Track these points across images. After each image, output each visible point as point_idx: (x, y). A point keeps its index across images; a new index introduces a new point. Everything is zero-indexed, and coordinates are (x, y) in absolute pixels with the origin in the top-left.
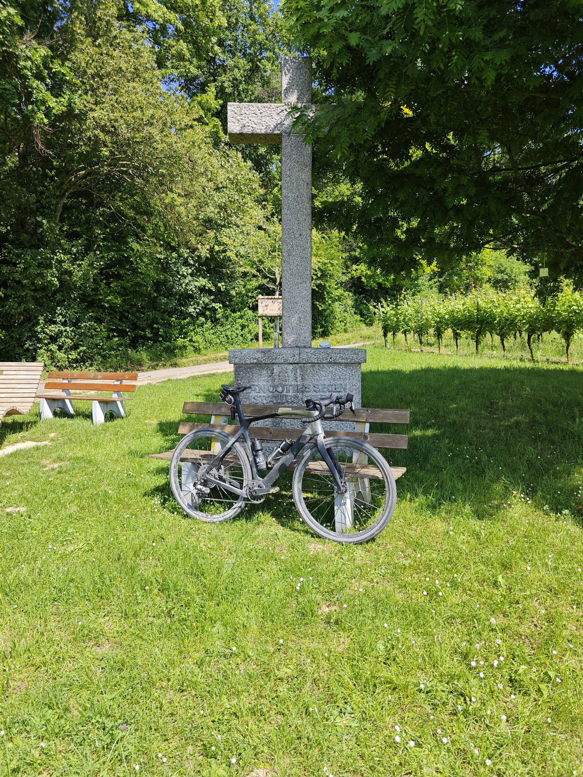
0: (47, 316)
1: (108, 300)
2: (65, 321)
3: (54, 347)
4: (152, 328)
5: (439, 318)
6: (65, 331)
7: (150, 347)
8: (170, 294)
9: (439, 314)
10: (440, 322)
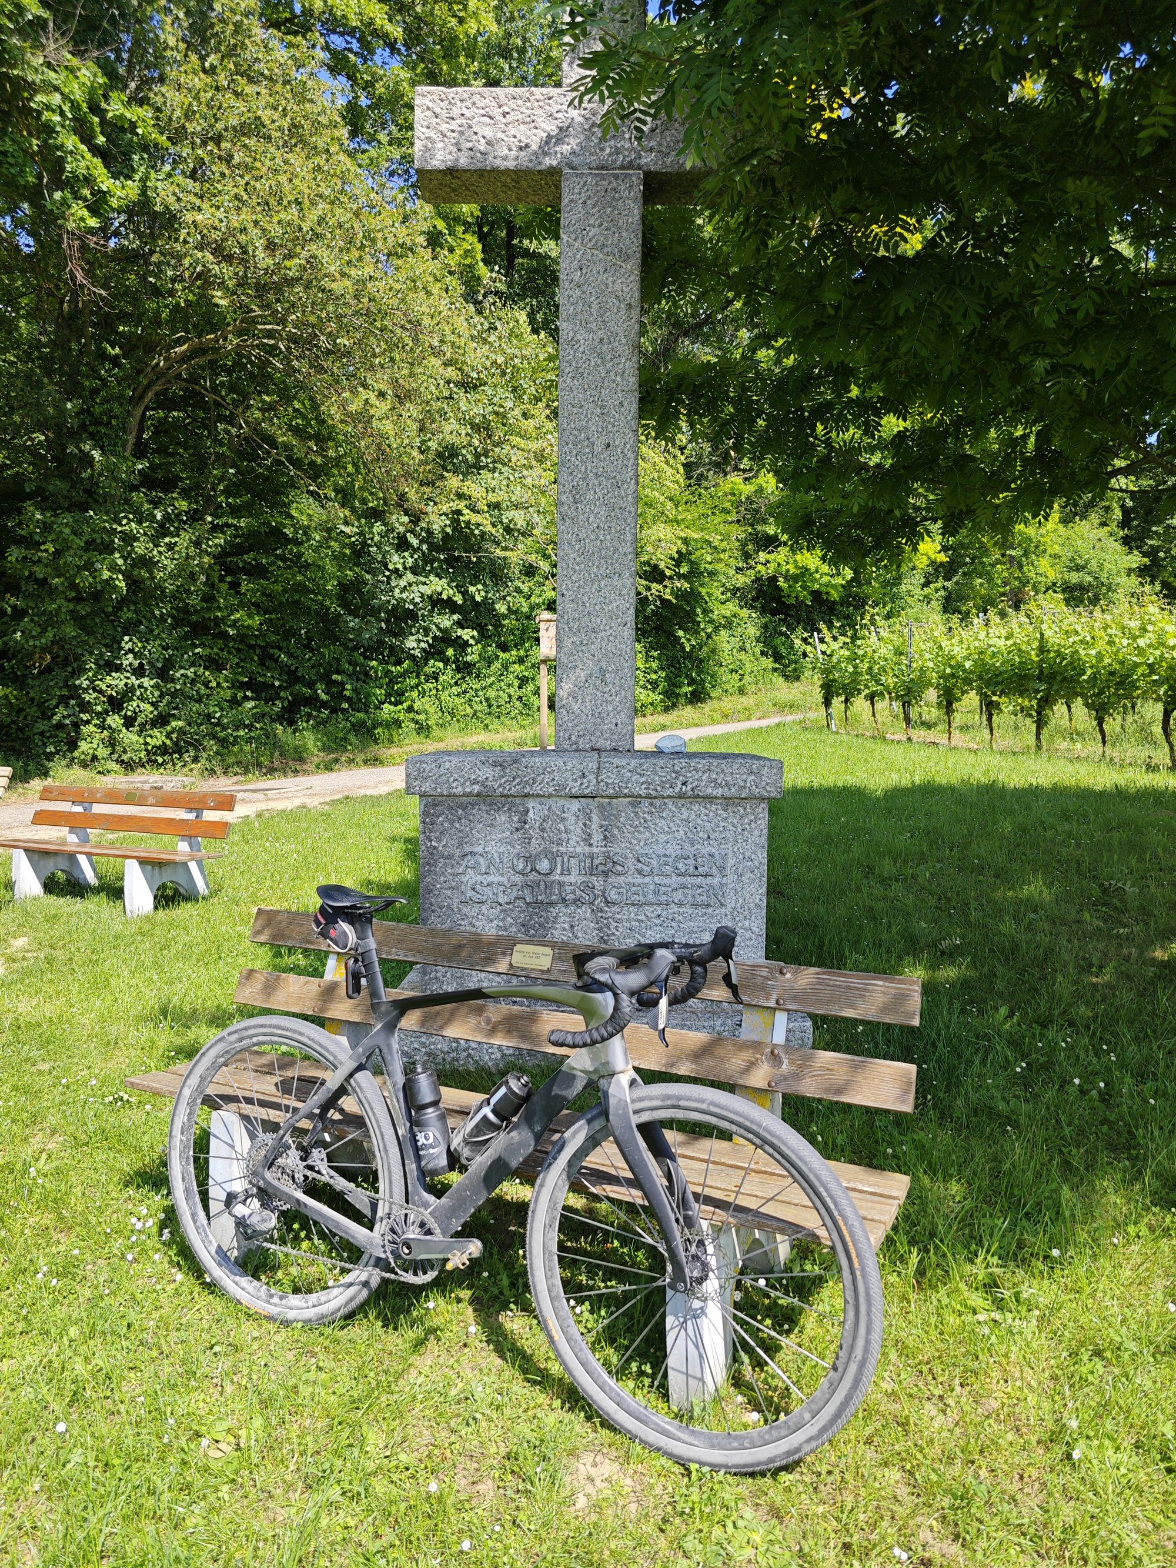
0: (101, 654)
1: (235, 621)
2: (141, 665)
3: (115, 721)
4: (330, 683)
5: (951, 667)
6: (140, 686)
7: (324, 722)
8: (367, 610)
9: (953, 657)
10: (953, 675)
